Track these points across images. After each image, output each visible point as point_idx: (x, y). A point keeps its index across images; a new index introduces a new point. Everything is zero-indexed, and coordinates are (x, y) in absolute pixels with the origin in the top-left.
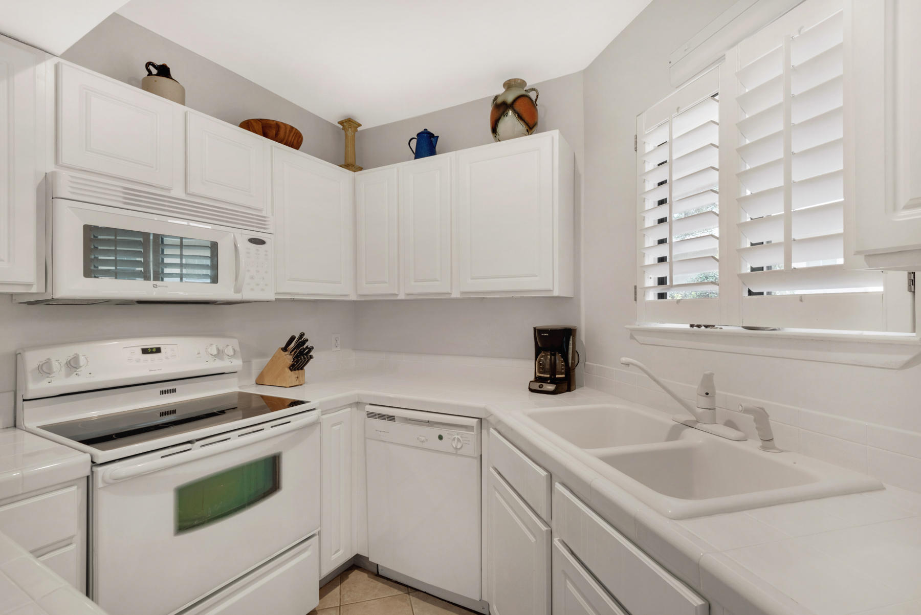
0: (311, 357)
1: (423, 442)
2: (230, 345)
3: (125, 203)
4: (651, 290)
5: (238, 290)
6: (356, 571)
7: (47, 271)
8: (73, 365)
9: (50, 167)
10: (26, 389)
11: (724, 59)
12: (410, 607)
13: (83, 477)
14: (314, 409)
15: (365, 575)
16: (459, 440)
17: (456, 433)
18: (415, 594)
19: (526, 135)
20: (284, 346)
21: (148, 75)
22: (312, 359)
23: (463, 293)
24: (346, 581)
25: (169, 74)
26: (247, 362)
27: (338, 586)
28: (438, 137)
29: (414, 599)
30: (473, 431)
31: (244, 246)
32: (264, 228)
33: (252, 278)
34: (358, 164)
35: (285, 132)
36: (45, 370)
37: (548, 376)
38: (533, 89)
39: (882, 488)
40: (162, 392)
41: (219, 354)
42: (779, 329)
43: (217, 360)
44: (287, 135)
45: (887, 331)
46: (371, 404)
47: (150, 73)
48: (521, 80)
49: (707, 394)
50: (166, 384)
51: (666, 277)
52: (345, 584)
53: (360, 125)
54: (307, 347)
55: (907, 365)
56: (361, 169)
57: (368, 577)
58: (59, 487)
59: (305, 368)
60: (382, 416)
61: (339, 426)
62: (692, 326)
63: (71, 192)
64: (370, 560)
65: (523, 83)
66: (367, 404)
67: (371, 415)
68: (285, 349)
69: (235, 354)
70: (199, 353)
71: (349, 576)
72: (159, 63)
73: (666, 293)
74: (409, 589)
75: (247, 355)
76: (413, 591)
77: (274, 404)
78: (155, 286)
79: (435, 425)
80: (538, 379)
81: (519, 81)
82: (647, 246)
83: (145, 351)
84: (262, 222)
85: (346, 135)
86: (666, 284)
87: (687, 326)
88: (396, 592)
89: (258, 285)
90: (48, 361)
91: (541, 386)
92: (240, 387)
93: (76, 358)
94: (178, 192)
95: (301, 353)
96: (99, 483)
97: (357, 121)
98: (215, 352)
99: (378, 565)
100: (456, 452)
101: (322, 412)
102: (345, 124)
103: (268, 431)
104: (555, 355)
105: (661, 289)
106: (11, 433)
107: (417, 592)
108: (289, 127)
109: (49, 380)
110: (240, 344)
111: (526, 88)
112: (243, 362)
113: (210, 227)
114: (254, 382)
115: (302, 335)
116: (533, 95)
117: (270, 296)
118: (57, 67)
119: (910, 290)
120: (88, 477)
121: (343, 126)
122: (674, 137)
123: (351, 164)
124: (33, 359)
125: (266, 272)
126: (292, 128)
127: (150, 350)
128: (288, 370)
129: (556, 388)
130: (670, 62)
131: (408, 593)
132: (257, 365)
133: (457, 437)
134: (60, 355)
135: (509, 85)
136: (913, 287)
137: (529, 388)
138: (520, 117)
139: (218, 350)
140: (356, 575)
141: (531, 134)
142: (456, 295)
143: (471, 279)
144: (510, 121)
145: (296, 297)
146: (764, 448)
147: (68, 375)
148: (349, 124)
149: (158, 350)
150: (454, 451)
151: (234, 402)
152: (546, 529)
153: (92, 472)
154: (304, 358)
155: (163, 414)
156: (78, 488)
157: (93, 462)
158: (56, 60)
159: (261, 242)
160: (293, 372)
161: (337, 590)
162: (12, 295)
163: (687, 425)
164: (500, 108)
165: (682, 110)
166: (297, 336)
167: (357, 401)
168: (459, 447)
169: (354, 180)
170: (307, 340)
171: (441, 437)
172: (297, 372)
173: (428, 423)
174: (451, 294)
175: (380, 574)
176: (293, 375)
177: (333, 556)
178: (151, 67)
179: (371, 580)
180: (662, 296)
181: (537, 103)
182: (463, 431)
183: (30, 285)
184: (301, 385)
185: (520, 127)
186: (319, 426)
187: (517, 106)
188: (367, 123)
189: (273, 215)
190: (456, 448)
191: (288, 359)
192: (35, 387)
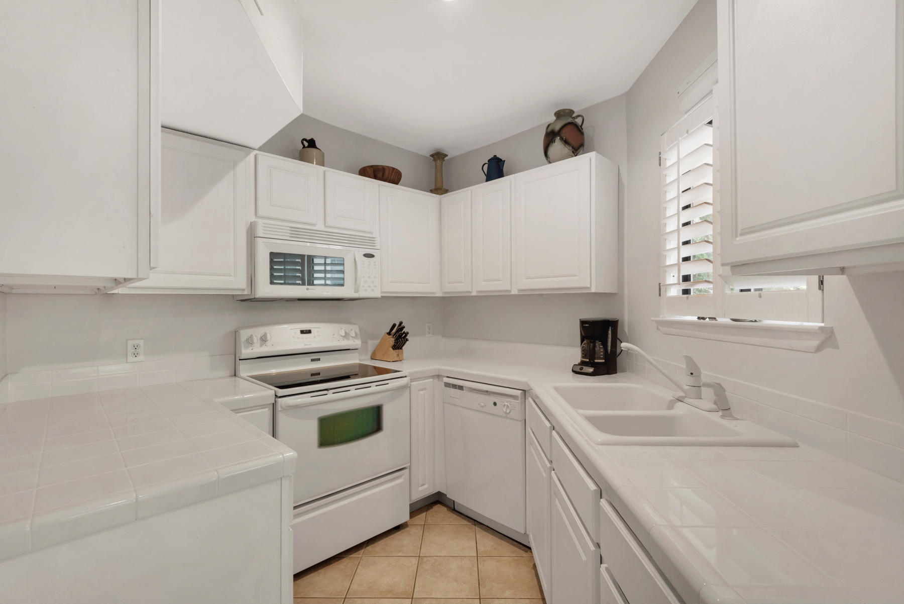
0: (407, 340)
1: (483, 407)
2: (353, 329)
3: (291, 237)
4: (673, 286)
5: (357, 291)
6: (439, 505)
7: (252, 281)
8: (264, 340)
9: (253, 219)
10: (241, 353)
11: (712, 93)
12: (474, 533)
13: (271, 404)
14: (406, 377)
15: (445, 509)
16: (508, 406)
17: (507, 401)
18: (479, 526)
19: (573, 157)
20: (388, 331)
21: (303, 148)
22: (407, 342)
23: (520, 290)
24: (431, 510)
25: (315, 145)
26: (364, 342)
27: (424, 512)
28: (504, 161)
29: (478, 529)
30: (518, 400)
31: (360, 259)
32: (374, 246)
33: (366, 282)
34: (445, 187)
35: (389, 173)
36: (250, 342)
37: (588, 360)
38: (579, 116)
39: (796, 446)
40: (312, 360)
41: (346, 336)
42: (760, 321)
43: (345, 340)
44: (390, 174)
45: (808, 322)
46: (448, 377)
47: (304, 146)
48: (569, 110)
49: (692, 374)
50: (315, 354)
51: (690, 275)
52: (430, 512)
53: (446, 155)
54: (404, 332)
55: (819, 349)
56: (446, 191)
57: (447, 510)
58: (260, 407)
59: (403, 348)
60: (454, 386)
61: (424, 391)
62: (699, 318)
63: (265, 233)
64: (448, 496)
65: (572, 112)
66: (444, 377)
67: (447, 385)
68: (389, 334)
69: (356, 336)
70: (334, 335)
71: (434, 507)
72: (308, 138)
73: (690, 289)
74: (476, 522)
75: (365, 336)
76: (478, 524)
77: (380, 371)
78: (308, 289)
79: (492, 395)
80: (583, 363)
81: (567, 111)
82: (668, 248)
83: (302, 332)
84: (372, 241)
85: (436, 165)
86: (690, 281)
87: (695, 318)
88: (465, 522)
89: (369, 287)
90: (251, 337)
91: (581, 369)
92: (360, 360)
93: (265, 335)
94: (320, 226)
95: (400, 337)
96: (279, 408)
97: (444, 153)
98: (343, 334)
99: (454, 501)
100: (506, 416)
101: (411, 380)
102: (435, 156)
103: (374, 388)
104: (594, 343)
105: (685, 286)
106: (233, 379)
107: (481, 526)
108: (391, 169)
109: (251, 348)
110: (360, 329)
111: (574, 116)
112: (362, 342)
113: (341, 248)
114: (369, 357)
115: (401, 323)
116: (579, 121)
117: (378, 294)
118: (256, 156)
119: (820, 288)
120: (273, 404)
121: (434, 158)
122: (681, 157)
123: (439, 189)
124: (244, 334)
125: (375, 277)
126: (393, 169)
127: (305, 331)
128: (391, 349)
129: (594, 370)
130: (678, 93)
131: (475, 525)
132: (372, 344)
133: (506, 404)
134: (258, 332)
135: (559, 115)
136: (822, 286)
137: (572, 370)
138: (566, 142)
139: (346, 332)
140: (438, 508)
141: (576, 156)
142: (515, 292)
143: (526, 279)
144: (557, 147)
145: (398, 295)
146: (723, 417)
147: (261, 346)
148: (438, 156)
149: (309, 332)
150: (504, 415)
151: (356, 370)
152: (549, 465)
153: (275, 401)
154: (402, 340)
155: (313, 375)
156: (269, 410)
157: (276, 396)
158: (256, 152)
159: (371, 256)
160: (395, 351)
161: (424, 514)
162: (233, 295)
163: (680, 400)
164: (551, 136)
165: (690, 132)
166: (397, 324)
167: (437, 374)
168: (508, 412)
169: (440, 202)
170: (404, 327)
171: (495, 404)
172: (397, 350)
173: (487, 392)
174: (510, 291)
175: (456, 509)
176: (394, 353)
177: (420, 488)
178: (305, 142)
179: (449, 512)
180: (686, 292)
181: (583, 127)
182: (511, 400)
183: (244, 290)
184: (401, 361)
185: (567, 150)
186: (409, 388)
187: (563, 133)
188: (451, 154)
189: (380, 236)
190: (506, 413)
191: (391, 341)
192: (246, 352)
